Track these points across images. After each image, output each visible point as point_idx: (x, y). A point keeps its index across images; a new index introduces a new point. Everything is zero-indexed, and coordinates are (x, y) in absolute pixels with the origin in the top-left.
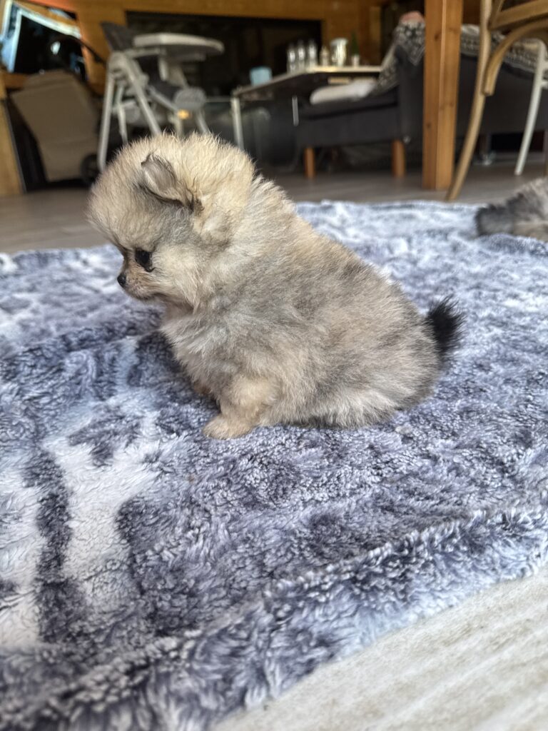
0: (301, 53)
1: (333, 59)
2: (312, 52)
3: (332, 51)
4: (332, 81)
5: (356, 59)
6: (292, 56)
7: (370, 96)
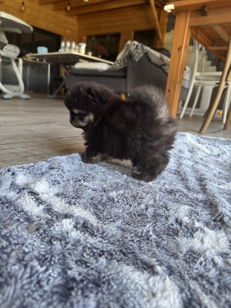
0: (68, 44)
1: (80, 51)
2: (74, 45)
3: (80, 47)
4: (80, 60)
5: (90, 53)
6: (63, 44)
7: (109, 70)
